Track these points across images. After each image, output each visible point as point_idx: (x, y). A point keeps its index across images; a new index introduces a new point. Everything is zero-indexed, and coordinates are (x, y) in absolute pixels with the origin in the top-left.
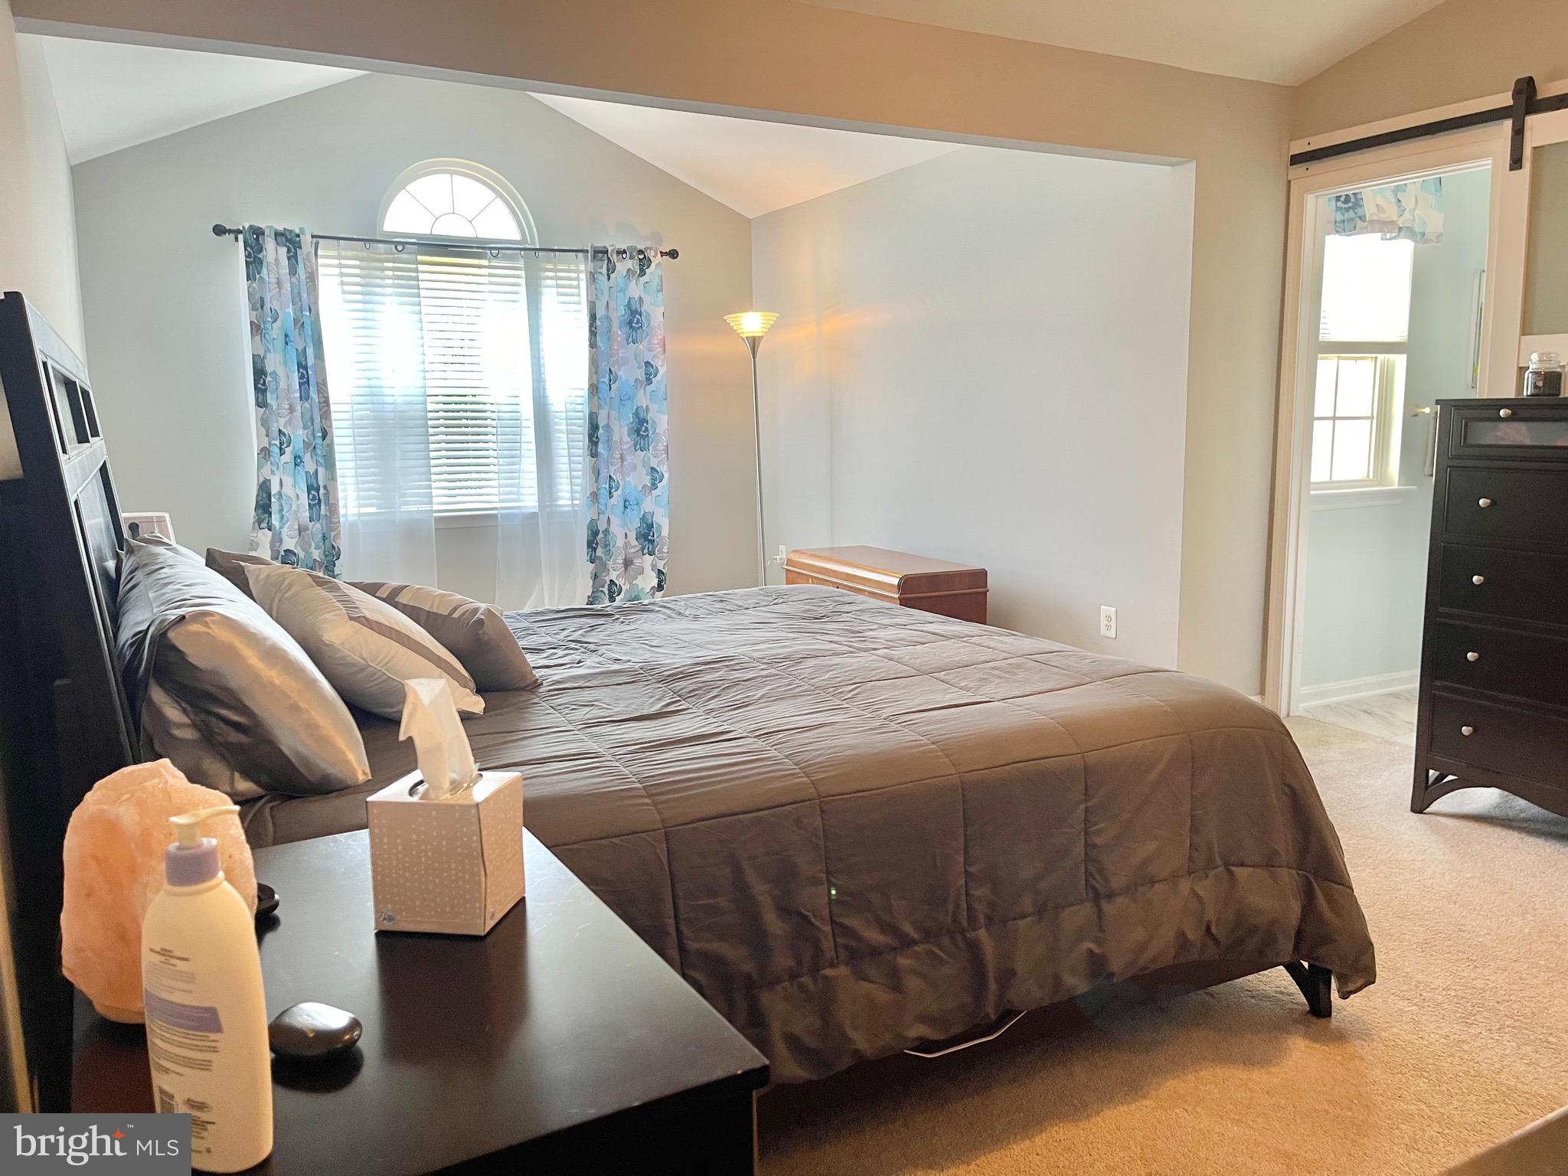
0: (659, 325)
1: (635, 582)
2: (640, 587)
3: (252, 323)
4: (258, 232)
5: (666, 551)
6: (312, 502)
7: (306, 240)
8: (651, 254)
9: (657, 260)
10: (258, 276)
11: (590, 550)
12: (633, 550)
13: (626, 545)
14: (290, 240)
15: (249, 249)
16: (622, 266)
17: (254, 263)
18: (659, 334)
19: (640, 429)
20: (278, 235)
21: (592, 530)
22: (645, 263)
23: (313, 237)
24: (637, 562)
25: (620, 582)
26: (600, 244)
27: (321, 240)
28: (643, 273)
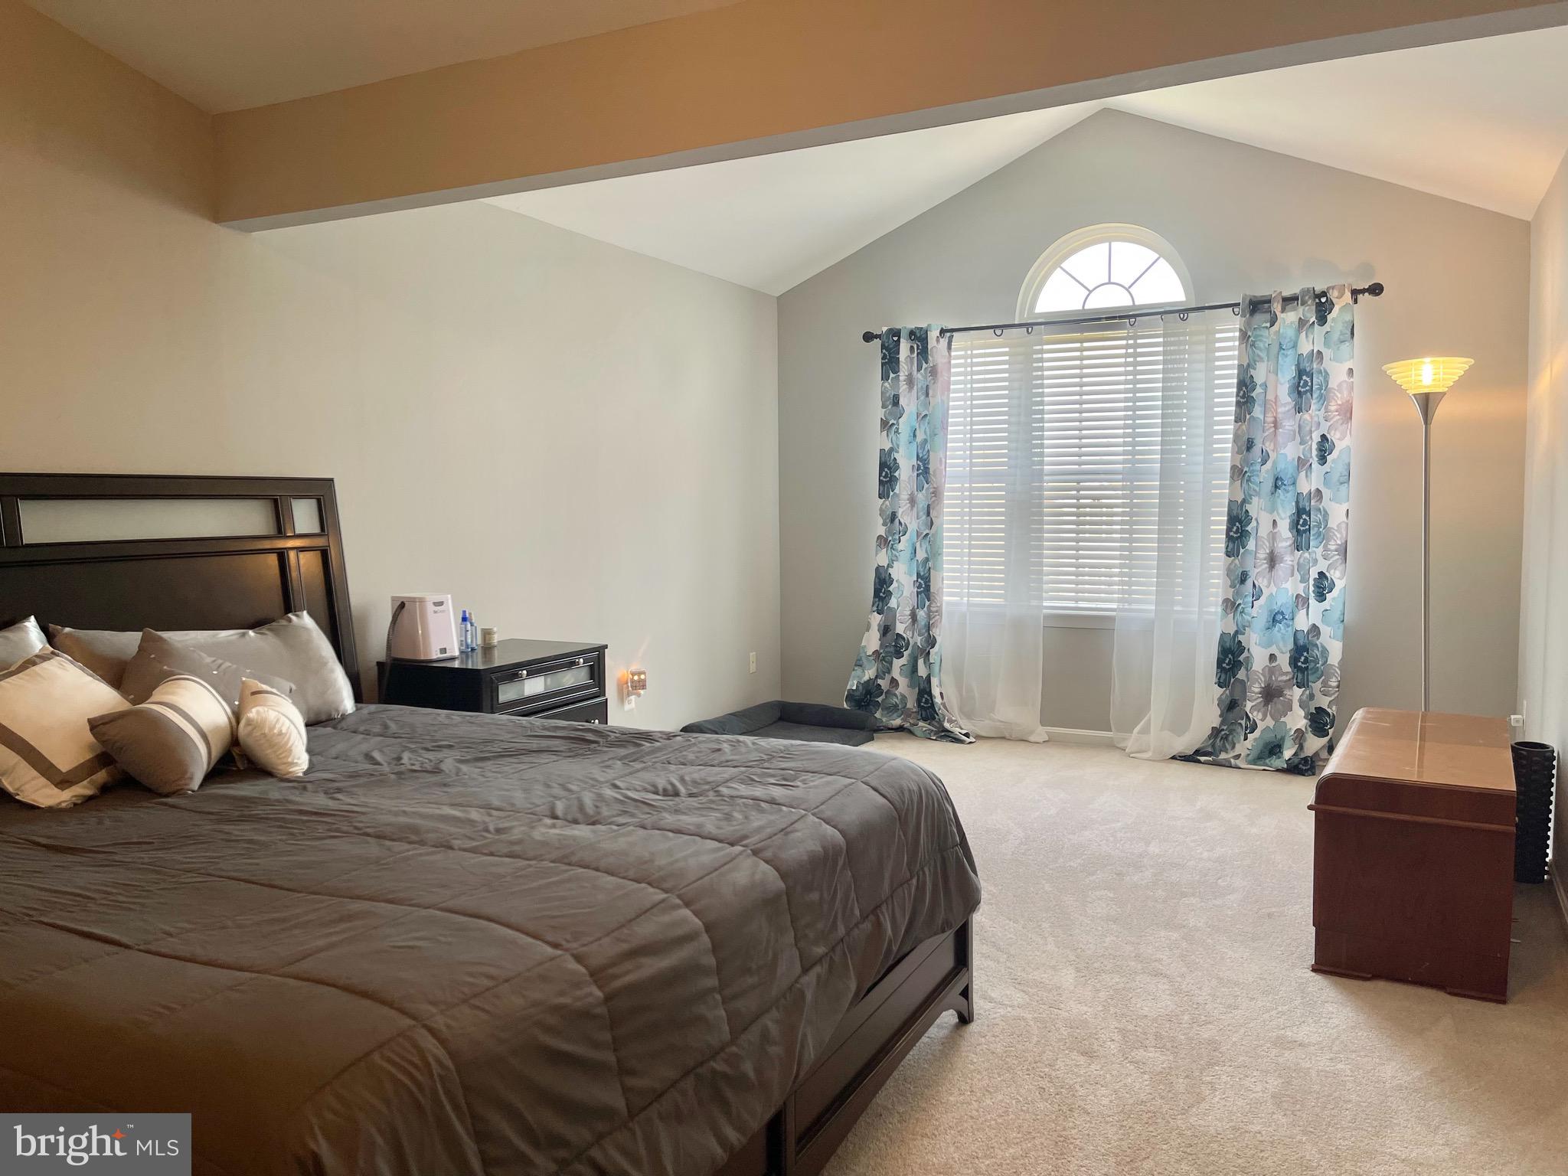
0: (1340, 385)
1: (1282, 719)
2: (1288, 727)
3: (881, 419)
4: (896, 333)
5: (1335, 684)
6: (919, 590)
7: (933, 334)
8: (1333, 295)
9: (1342, 302)
10: (892, 375)
11: (1219, 670)
12: (1285, 678)
13: (1271, 671)
14: (919, 337)
15: (884, 351)
16: (1289, 318)
17: (890, 362)
18: (1338, 399)
19: (1303, 523)
20: (912, 333)
21: (1222, 646)
22: (1323, 307)
23: (943, 332)
24: (1287, 692)
25: (1256, 716)
26: (1261, 292)
27: (955, 334)
28: (1322, 320)
